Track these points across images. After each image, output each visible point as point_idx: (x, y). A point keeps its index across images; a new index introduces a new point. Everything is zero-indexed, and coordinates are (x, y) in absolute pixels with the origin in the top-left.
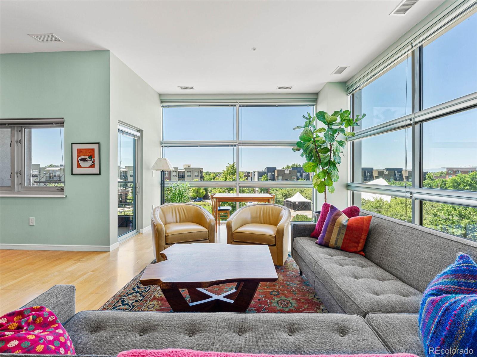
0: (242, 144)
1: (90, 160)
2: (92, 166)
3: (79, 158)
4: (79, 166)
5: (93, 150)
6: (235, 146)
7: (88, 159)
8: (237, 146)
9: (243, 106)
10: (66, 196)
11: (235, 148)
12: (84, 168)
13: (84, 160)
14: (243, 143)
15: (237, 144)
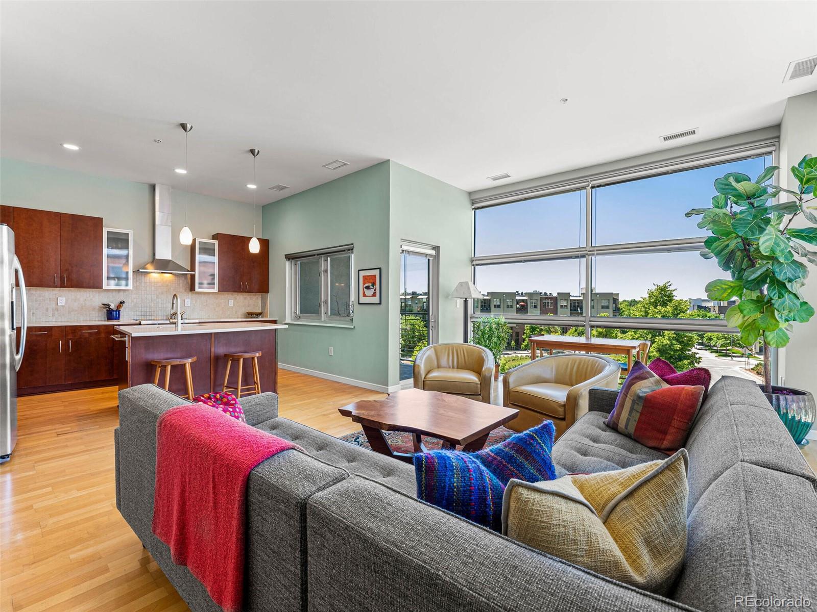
0: (595, 252)
1: (372, 287)
2: (374, 295)
3: (365, 286)
4: (364, 295)
5: (375, 276)
6: (583, 256)
7: (371, 287)
8: (587, 256)
9: (598, 186)
10: (354, 327)
11: (584, 260)
12: (368, 296)
13: (368, 288)
14: (597, 251)
15: (587, 252)
